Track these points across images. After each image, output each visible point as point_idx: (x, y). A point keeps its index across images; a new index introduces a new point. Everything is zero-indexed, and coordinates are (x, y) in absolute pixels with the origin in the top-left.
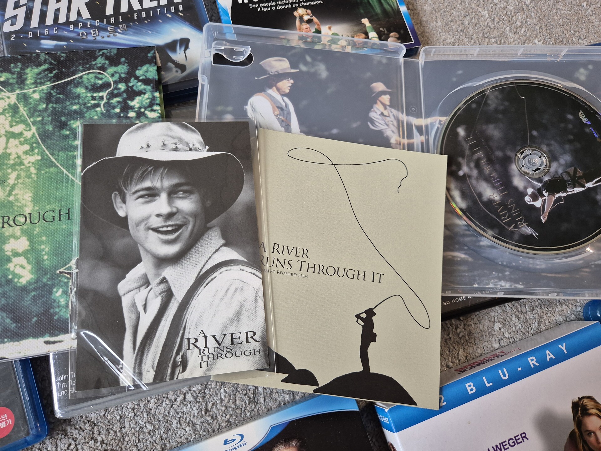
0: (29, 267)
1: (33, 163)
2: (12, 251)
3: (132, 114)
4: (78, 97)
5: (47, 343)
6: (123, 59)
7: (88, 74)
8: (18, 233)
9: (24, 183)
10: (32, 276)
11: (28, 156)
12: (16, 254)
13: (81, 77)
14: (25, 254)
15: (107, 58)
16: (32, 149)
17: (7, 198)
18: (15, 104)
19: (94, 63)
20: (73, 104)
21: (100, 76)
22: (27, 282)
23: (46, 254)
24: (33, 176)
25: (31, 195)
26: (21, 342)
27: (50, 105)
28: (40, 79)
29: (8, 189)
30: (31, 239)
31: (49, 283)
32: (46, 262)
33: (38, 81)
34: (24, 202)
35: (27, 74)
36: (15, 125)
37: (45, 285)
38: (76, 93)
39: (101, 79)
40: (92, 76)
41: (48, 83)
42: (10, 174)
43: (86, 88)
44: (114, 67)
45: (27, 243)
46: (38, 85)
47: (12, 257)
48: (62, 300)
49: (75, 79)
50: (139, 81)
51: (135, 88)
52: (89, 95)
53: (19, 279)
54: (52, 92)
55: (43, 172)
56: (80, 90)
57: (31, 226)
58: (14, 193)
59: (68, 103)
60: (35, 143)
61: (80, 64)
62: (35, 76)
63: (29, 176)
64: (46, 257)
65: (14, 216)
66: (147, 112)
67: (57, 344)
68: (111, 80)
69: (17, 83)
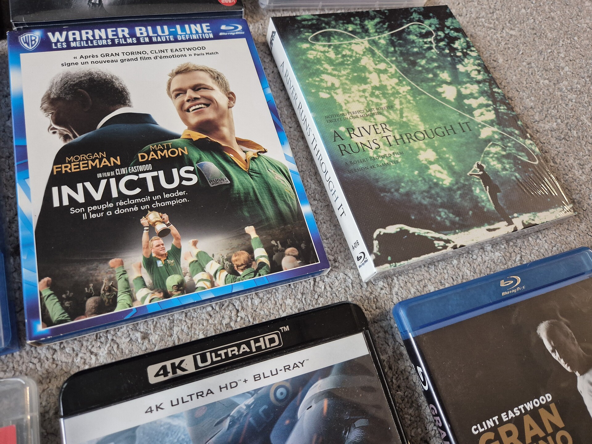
0: (445, 172)
1: (406, 92)
2: (426, 160)
3: (459, 54)
4: (413, 42)
5: (489, 230)
6: (431, 14)
7: (412, 25)
8: (424, 146)
9: (407, 107)
10: (451, 179)
11: (400, 87)
12: (431, 163)
13: (408, 28)
14: (436, 162)
15: (420, 13)
16: (400, 81)
17: (401, 119)
18: (370, 48)
19: (412, 17)
20: (413, 47)
21: (420, 26)
22: (450, 184)
23: (453, 161)
24: (412, 102)
25: (418, 116)
26: (469, 231)
27: (397, 49)
28: (379, 29)
29: (398, 112)
30: (435, 150)
31: (467, 183)
32: (456, 167)
33: (378, 30)
34: (415, 122)
35: (367, 25)
36: (378, 64)
37: (464, 185)
38: (410, 39)
39: (423, 29)
40: (415, 26)
41: (386, 32)
42: (393, 101)
43: (416, 36)
44: (427, 20)
45: (434, 153)
46: (380, 34)
47: (429, 165)
48: (483, 196)
49: (404, 29)
50: (451, 30)
51: (450, 35)
52: (421, 40)
53: (442, 182)
54: (393, 38)
55: (418, 99)
56: (412, 37)
57: (430, 140)
58: (404, 115)
59: (409, 47)
60: (400, 77)
61: (403, 18)
62: (374, 27)
63: (409, 102)
64: (453, 164)
65: (414, 133)
66: (468, 52)
67: (497, 231)
68: (431, 29)
69: (363, 31)
